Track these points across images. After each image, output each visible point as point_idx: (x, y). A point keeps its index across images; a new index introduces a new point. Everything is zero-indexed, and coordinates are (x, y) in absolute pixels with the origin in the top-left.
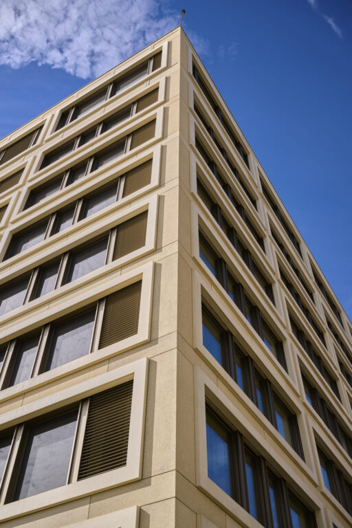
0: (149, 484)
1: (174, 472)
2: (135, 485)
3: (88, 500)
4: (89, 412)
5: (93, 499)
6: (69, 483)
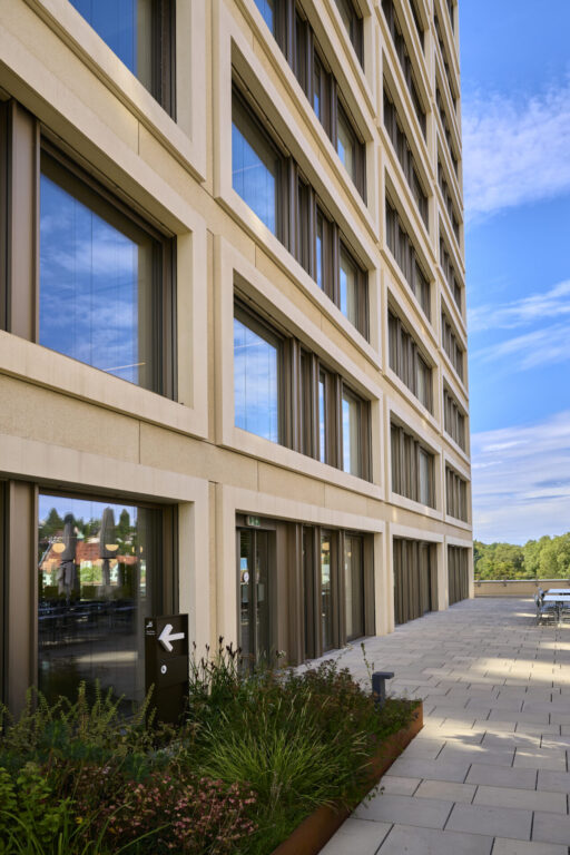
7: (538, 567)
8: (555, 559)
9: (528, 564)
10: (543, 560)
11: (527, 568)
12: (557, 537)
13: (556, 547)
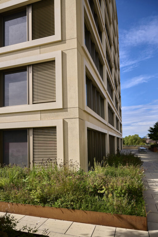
0: (66, 43)
1: (76, 39)
2: (59, 43)
3: (39, 47)
4: (32, 11)
5: (41, 47)
6: (28, 41)
7: (128, 143)
8: (132, 141)
9: (126, 142)
10: (129, 142)
11: (125, 144)
12: (133, 136)
13: (132, 138)
